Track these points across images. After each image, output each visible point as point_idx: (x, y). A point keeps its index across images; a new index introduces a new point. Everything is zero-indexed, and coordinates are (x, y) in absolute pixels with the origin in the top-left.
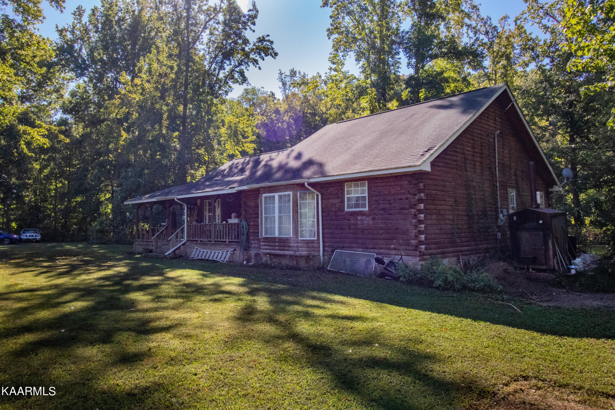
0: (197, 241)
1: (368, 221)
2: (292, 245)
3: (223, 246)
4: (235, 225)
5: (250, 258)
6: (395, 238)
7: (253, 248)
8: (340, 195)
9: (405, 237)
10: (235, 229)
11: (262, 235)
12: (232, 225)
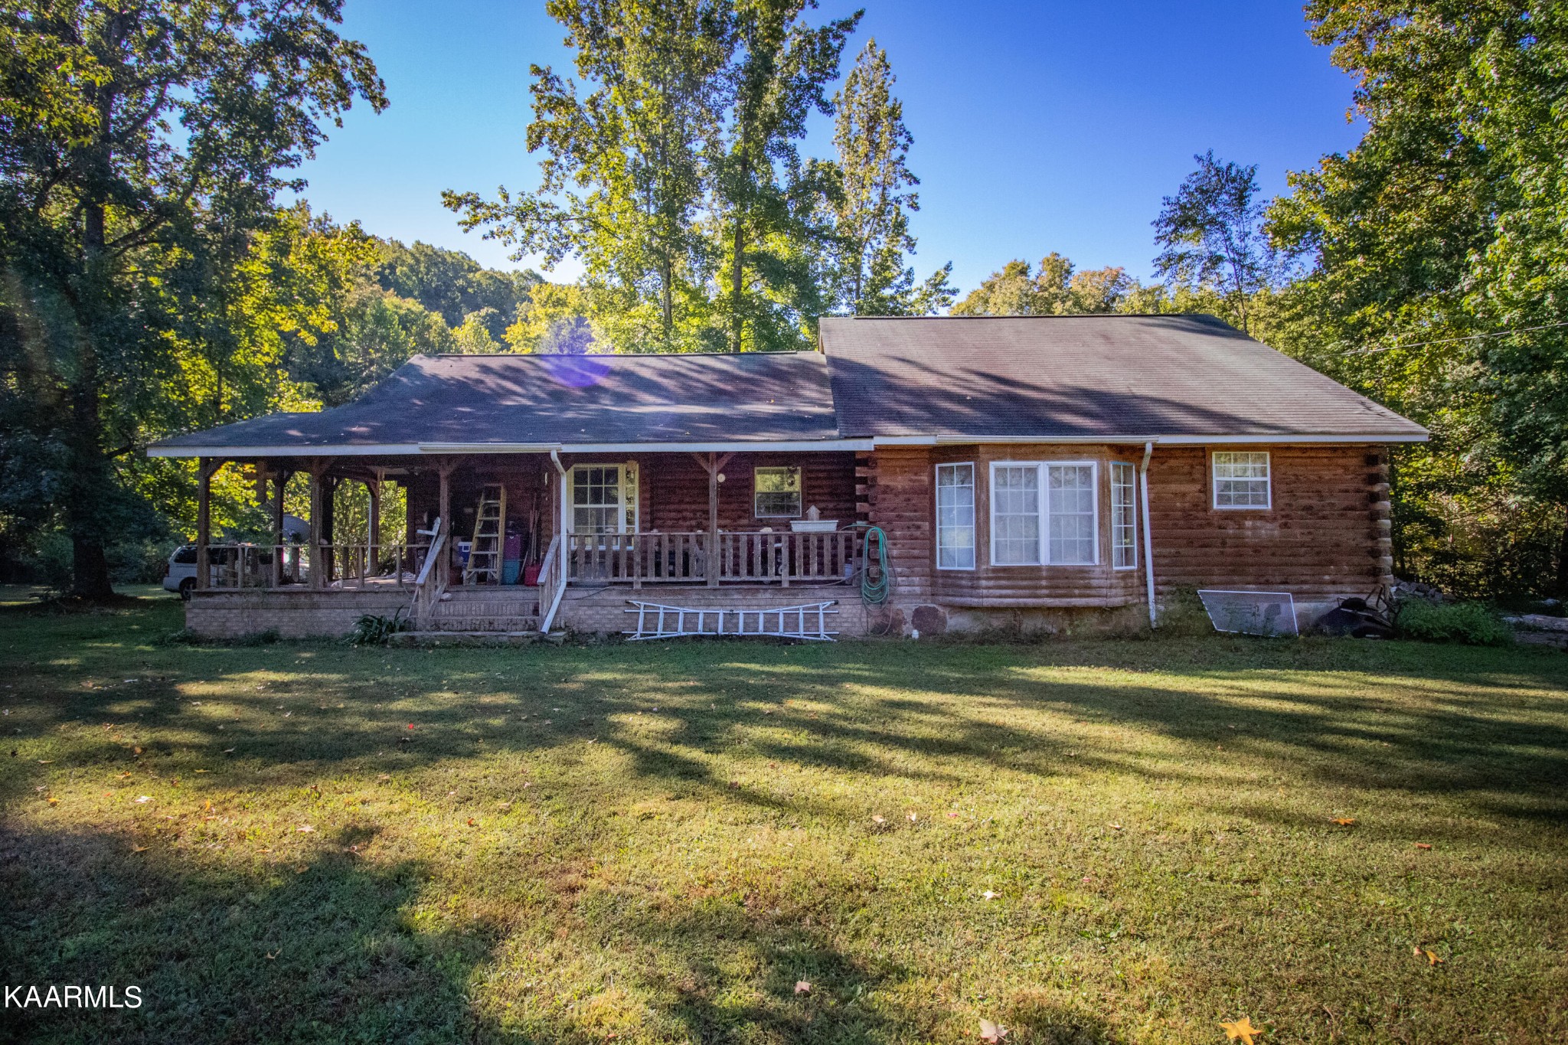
0: (631, 583)
1: (1269, 531)
2: (1094, 582)
3: (768, 595)
4: (820, 538)
5: (898, 623)
6: (1331, 562)
7: (902, 596)
8: (1197, 476)
9: (1356, 560)
10: (820, 547)
11: (988, 562)
12: (806, 537)
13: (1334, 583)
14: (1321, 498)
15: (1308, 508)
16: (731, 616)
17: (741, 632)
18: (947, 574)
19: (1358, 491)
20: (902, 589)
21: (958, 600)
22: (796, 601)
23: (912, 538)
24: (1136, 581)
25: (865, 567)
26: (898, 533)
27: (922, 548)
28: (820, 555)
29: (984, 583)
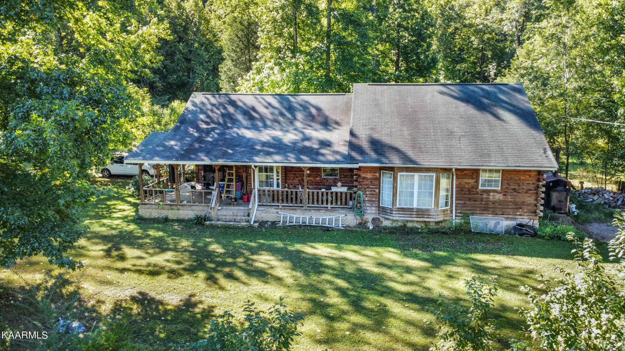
0: (278, 206)
1: (499, 197)
2: (432, 214)
3: (323, 211)
4: (341, 193)
5: (366, 222)
6: (520, 208)
7: (368, 213)
8: (474, 177)
9: (529, 208)
10: (341, 197)
11: (396, 206)
12: (337, 193)
13: (520, 215)
14: (519, 186)
15: (514, 189)
16: (311, 218)
17: (314, 224)
18: (383, 208)
19: (534, 184)
20: (368, 211)
21: (386, 216)
22: (333, 214)
23: (372, 194)
24: (449, 212)
25: (356, 204)
26: (368, 193)
27: (376, 198)
28: (341, 199)
29: (394, 212)
